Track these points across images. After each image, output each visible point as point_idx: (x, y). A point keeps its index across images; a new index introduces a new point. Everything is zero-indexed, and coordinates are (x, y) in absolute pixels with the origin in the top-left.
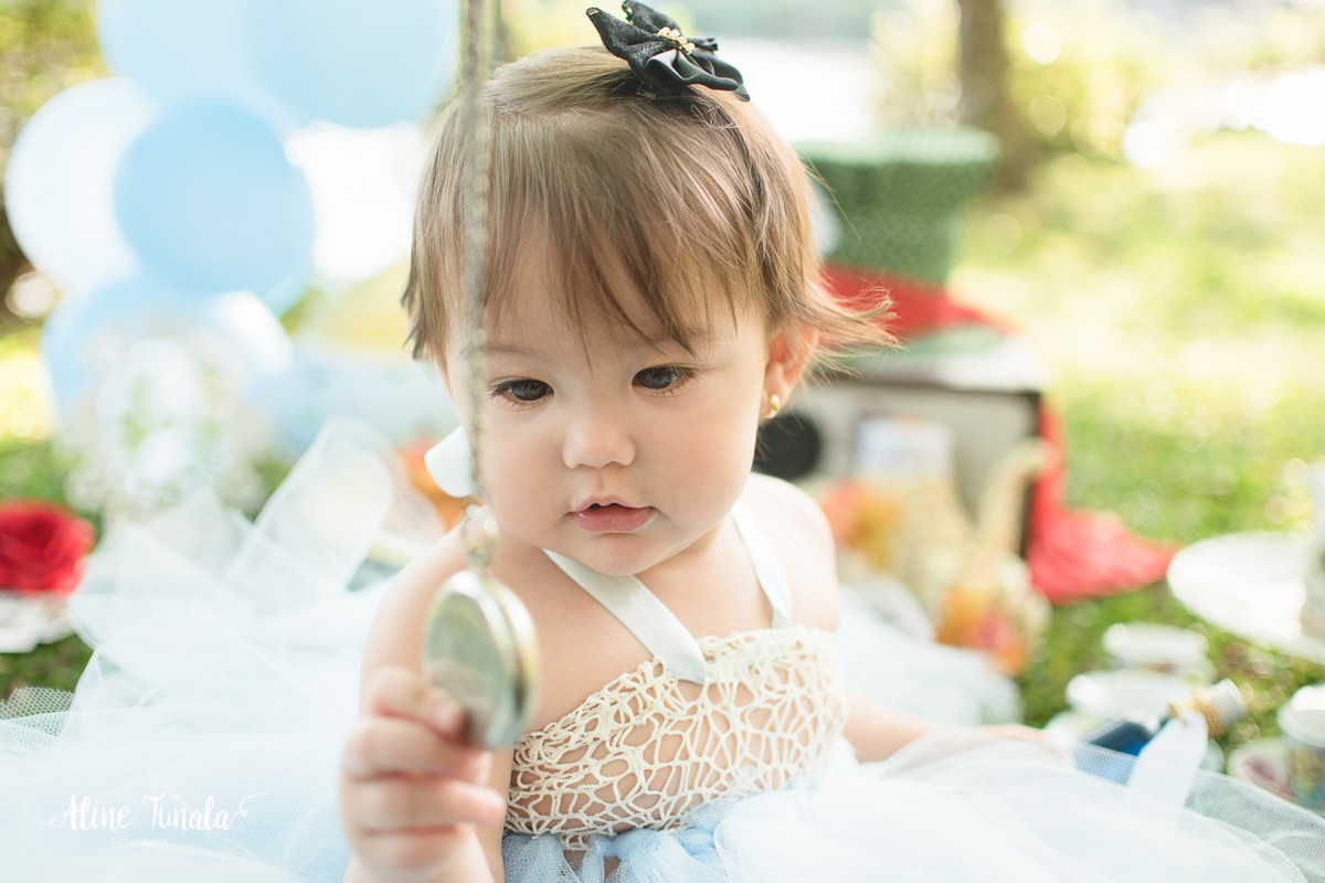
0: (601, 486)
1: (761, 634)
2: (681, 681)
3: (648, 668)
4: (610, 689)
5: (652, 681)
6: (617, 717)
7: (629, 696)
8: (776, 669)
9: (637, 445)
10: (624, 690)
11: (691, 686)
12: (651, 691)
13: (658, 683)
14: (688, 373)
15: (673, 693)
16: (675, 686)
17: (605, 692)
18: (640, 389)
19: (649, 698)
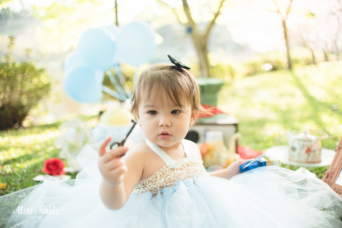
0: (165, 130)
1: (184, 159)
2: (171, 169)
3: (165, 167)
4: (159, 171)
5: (166, 169)
6: (160, 176)
7: (162, 172)
8: (187, 165)
9: (171, 123)
10: (161, 171)
11: (173, 169)
12: (166, 171)
13: (167, 169)
14: (180, 112)
15: (170, 171)
16: (170, 170)
17: (158, 172)
18: (172, 114)
19: (166, 172)
